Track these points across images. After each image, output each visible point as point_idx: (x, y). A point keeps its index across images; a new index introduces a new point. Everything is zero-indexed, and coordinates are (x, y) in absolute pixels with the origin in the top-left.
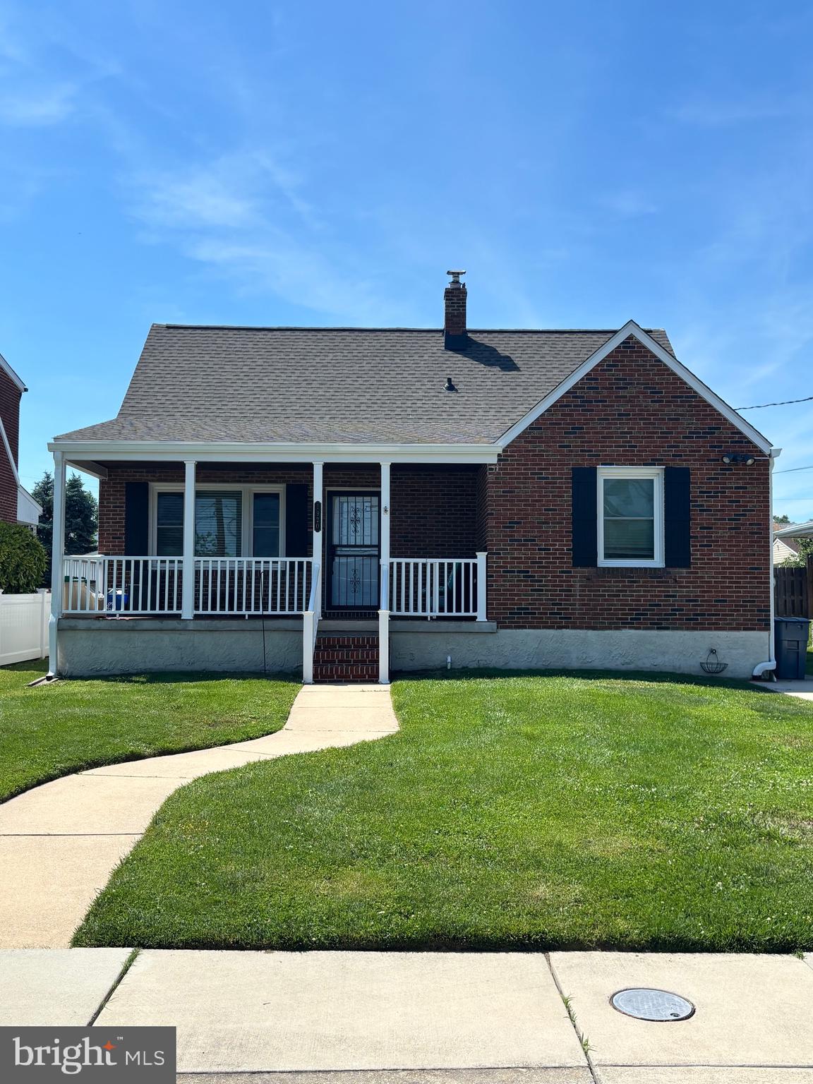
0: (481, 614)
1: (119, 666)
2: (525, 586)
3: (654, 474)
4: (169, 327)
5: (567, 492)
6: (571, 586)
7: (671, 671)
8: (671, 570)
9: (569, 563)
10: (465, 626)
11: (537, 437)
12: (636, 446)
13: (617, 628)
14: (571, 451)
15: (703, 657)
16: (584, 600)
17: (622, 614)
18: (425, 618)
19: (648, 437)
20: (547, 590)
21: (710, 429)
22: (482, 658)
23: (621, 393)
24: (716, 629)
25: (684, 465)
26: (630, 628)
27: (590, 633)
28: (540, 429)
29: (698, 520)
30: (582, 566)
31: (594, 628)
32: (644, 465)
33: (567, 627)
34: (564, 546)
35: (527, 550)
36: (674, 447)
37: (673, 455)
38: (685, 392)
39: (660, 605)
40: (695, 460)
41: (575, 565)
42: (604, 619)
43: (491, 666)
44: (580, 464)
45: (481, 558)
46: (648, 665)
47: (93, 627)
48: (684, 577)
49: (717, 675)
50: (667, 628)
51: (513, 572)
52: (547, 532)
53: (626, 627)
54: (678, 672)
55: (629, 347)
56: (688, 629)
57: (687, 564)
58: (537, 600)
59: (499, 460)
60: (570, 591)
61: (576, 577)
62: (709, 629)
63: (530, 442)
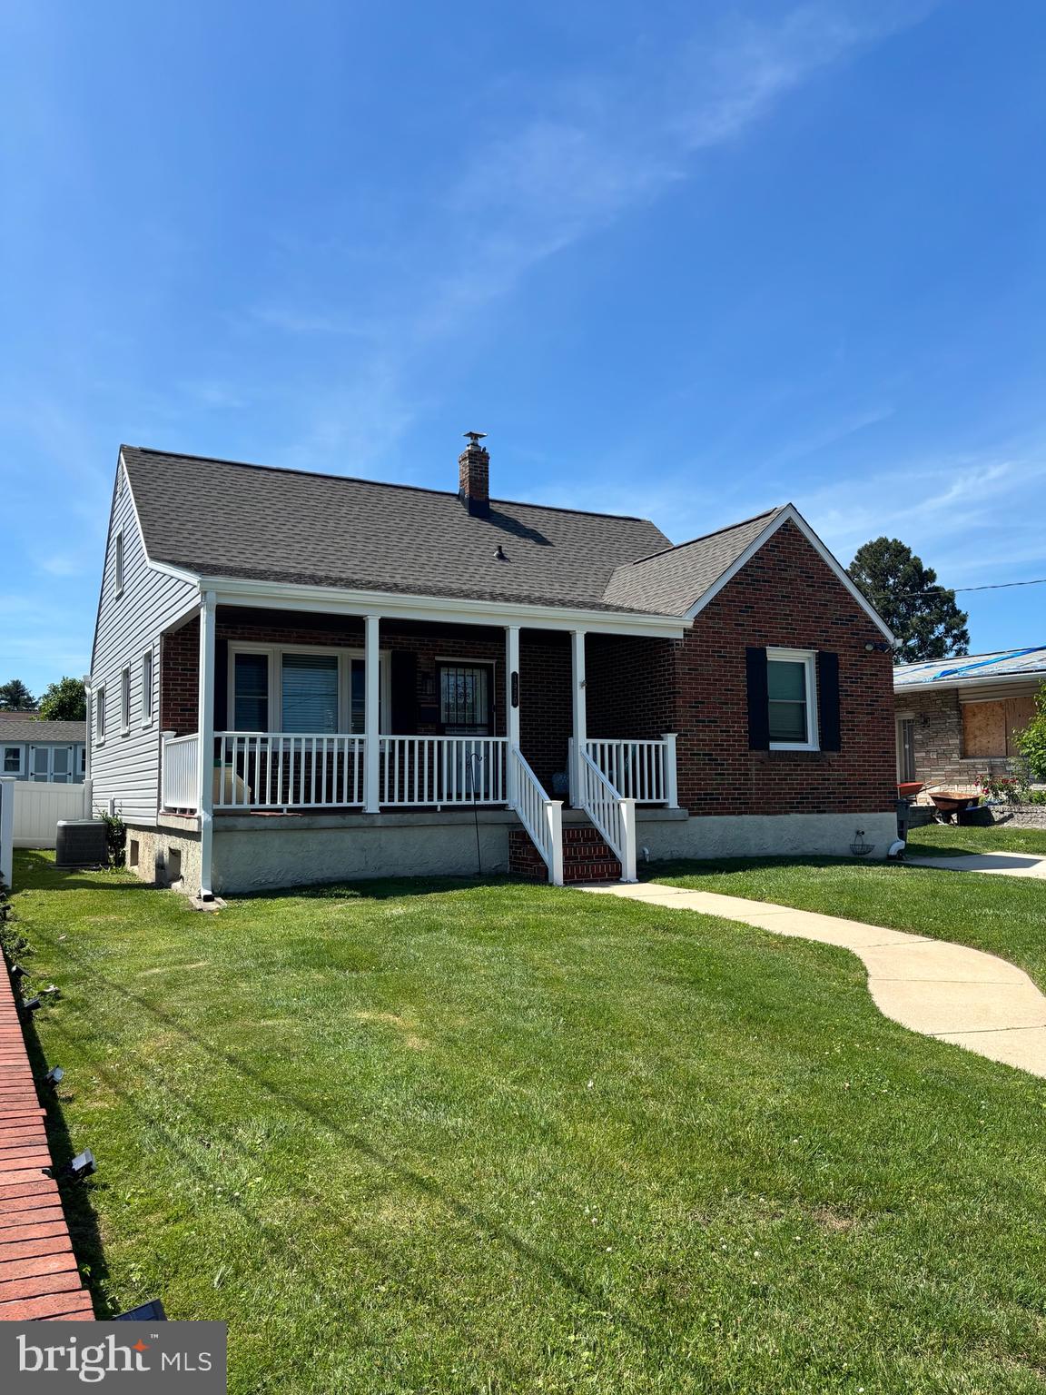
0: (672, 800)
1: (289, 877)
2: (710, 769)
3: (805, 657)
4: (145, 452)
5: (742, 672)
6: (749, 770)
7: (829, 854)
8: (826, 753)
9: (745, 746)
10: (659, 813)
11: (717, 614)
12: (795, 629)
13: (787, 813)
14: (745, 630)
15: (850, 838)
16: (759, 784)
17: (790, 798)
19: (805, 621)
20: (728, 774)
21: (851, 616)
22: (676, 848)
23: (784, 574)
24: (861, 811)
25: (832, 650)
26: (797, 812)
27: (765, 818)
28: (719, 605)
29: (846, 703)
30: (756, 749)
31: (768, 813)
32: (804, 648)
33: (746, 813)
34: (741, 727)
35: (710, 731)
36: (824, 631)
37: (825, 640)
38: (831, 579)
39: (818, 789)
40: (841, 646)
41: (751, 749)
42: (776, 803)
43: (683, 857)
44: (752, 644)
45: (670, 740)
46: (811, 850)
47: (257, 827)
48: (835, 761)
49: (860, 856)
50: (824, 812)
51: (699, 755)
52: (727, 713)
53: (792, 812)
54: (834, 854)
55: (787, 530)
56: (840, 812)
57: (838, 749)
58: (720, 784)
59: (685, 635)
60: (747, 775)
61: (751, 760)
62: (855, 811)
63: (711, 618)
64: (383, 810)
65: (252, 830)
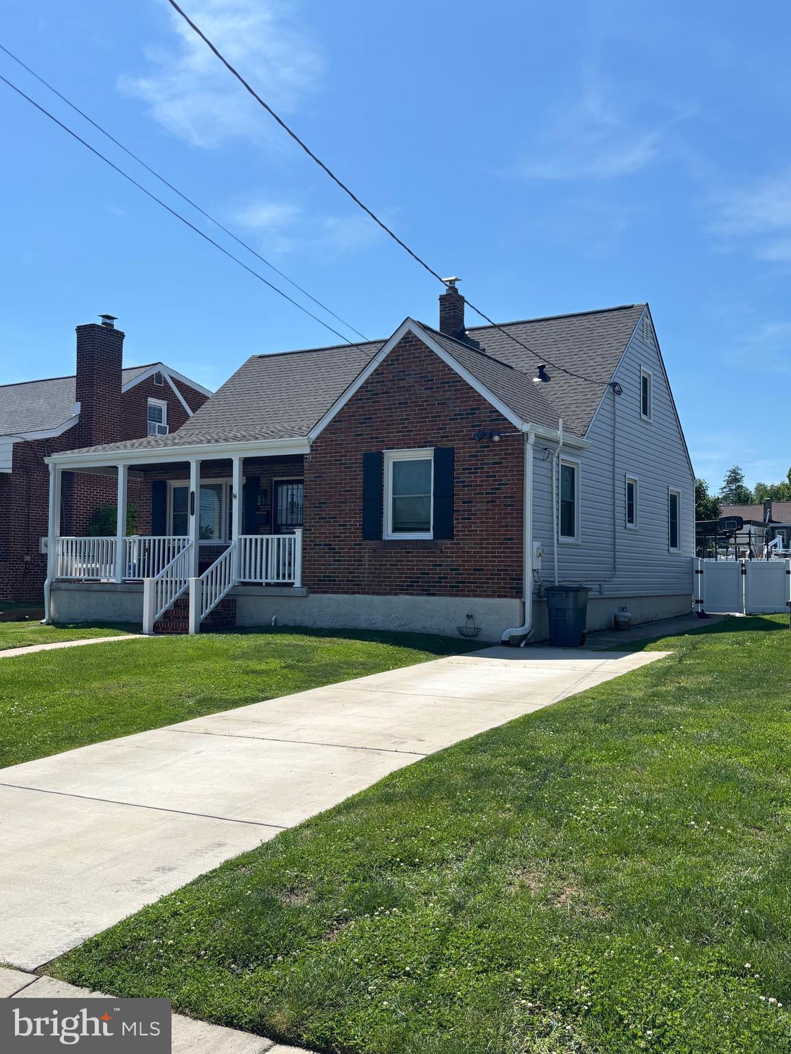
0: (297, 582)
2: (329, 557)
3: (427, 454)
5: (358, 475)
6: (362, 557)
7: (437, 633)
8: (438, 542)
9: (360, 537)
10: (285, 590)
11: (339, 429)
12: (411, 431)
13: (396, 594)
14: (363, 439)
15: (462, 622)
16: (371, 569)
17: (400, 582)
18: (260, 584)
19: (421, 422)
20: (344, 561)
21: (472, 409)
22: (299, 618)
23: (402, 383)
24: (475, 596)
25: (450, 445)
26: (406, 594)
27: (375, 598)
28: (341, 421)
29: (460, 494)
30: (371, 539)
31: (378, 594)
32: (419, 447)
33: (358, 593)
34: (356, 522)
35: (331, 526)
36: (441, 429)
37: (442, 437)
38: (452, 378)
39: (429, 574)
40: (459, 440)
41: (365, 538)
42: (386, 585)
43: (304, 625)
44: (370, 450)
45: (299, 533)
46: (419, 627)
47: (69, 588)
48: (449, 548)
49: (472, 638)
50: (434, 595)
51: (320, 545)
52: (345, 510)
53: (402, 593)
54: (442, 635)
55: (408, 342)
56: (451, 595)
57: (451, 537)
58: (337, 569)
59: (312, 450)
60: (361, 561)
61: (365, 549)
62: (468, 596)
63: (334, 433)
64: (124, 582)
65: (67, 590)
